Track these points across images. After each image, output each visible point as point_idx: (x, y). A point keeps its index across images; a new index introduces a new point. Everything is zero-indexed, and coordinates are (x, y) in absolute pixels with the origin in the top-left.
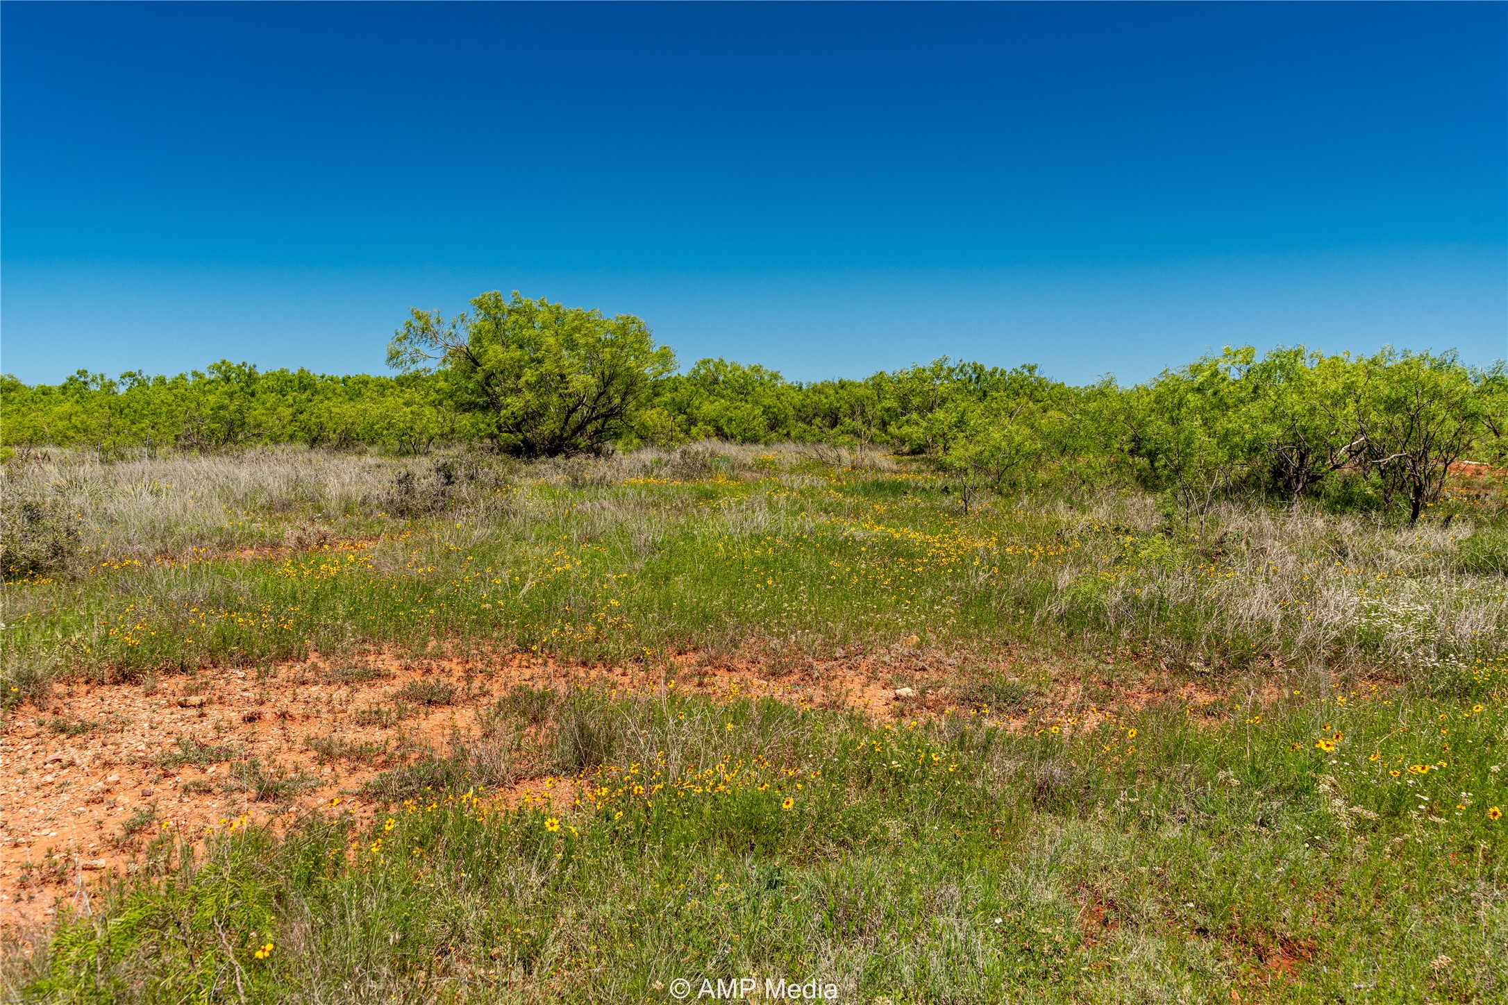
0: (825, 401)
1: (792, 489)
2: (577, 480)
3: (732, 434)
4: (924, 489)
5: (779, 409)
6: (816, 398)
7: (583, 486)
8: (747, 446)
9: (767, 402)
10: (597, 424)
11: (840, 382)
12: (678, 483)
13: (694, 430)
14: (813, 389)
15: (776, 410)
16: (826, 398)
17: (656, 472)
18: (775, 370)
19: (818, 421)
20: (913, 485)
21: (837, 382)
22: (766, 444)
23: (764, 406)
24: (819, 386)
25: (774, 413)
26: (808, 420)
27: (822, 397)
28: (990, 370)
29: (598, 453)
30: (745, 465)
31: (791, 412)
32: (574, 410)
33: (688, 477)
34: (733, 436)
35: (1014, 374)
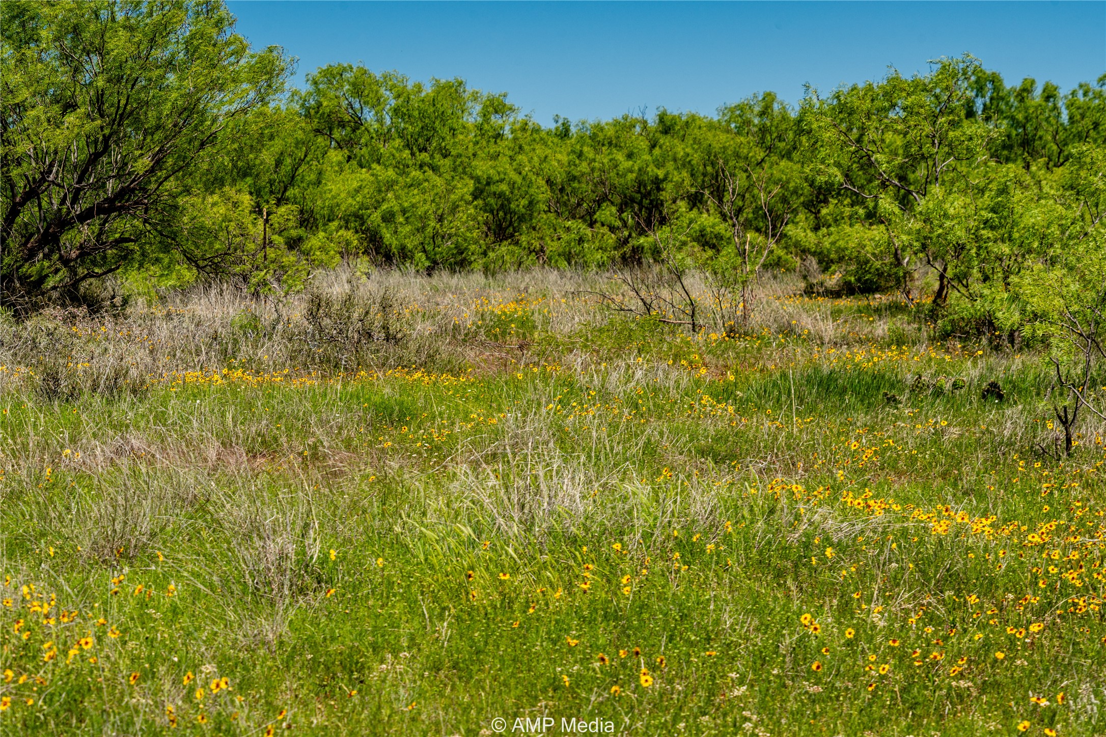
0: (626, 164)
1: (605, 396)
2: (56, 380)
3: (403, 248)
4: (938, 392)
5: (512, 185)
6: (603, 159)
7: (73, 394)
8: (443, 278)
9: (482, 168)
10: (85, 233)
11: (662, 119)
12: (311, 382)
13: (315, 241)
14: (593, 137)
15: (504, 187)
16: (630, 156)
17: (245, 350)
18: (496, 92)
19: (608, 213)
20: (910, 378)
21: (652, 120)
22: (487, 271)
23: (477, 180)
24: (611, 132)
25: (501, 195)
26: (582, 211)
27: (620, 157)
28: (1018, 85)
29: (94, 306)
30: (456, 328)
31: (542, 193)
32: (32, 194)
33: (330, 365)
34: (405, 255)
35: (1080, 97)
